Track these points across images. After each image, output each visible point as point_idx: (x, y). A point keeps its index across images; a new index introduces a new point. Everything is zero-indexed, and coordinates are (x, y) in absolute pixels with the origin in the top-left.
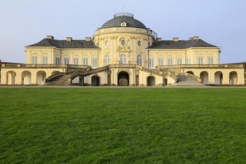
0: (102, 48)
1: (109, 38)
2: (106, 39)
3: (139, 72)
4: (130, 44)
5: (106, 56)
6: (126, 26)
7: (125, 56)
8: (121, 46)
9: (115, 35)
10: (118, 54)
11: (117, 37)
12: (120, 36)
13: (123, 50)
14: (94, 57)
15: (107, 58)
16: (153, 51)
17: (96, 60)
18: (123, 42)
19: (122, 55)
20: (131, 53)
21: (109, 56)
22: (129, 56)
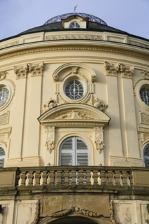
4: (104, 93)
7: (81, 145)
9: (36, 59)
11: (45, 67)
12: (57, 60)
18: (72, 86)
19: (66, 143)
20: (114, 133)
22: (103, 148)
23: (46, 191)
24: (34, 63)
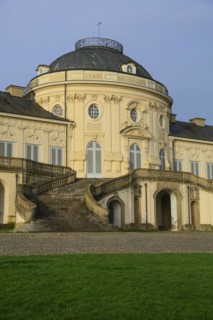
0: (78, 122)
1: (101, 98)
2: (89, 98)
3: (198, 194)
4: (147, 120)
5: (90, 145)
6: (134, 72)
7: (138, 148)
8: (131, 122)
9: (116, 92)
10: (124, 142)
11: (121, 98)
12: (129, 96)
13: (136, 133)
14: (54, 143)
15: (94, 149)
16: (181, 143)
17: (60, 151)
18: (133, 113)
20: (151, 142)
21: (98, 146)
22: (148, 151)
23: (160, 179)
24: (116, 95)
